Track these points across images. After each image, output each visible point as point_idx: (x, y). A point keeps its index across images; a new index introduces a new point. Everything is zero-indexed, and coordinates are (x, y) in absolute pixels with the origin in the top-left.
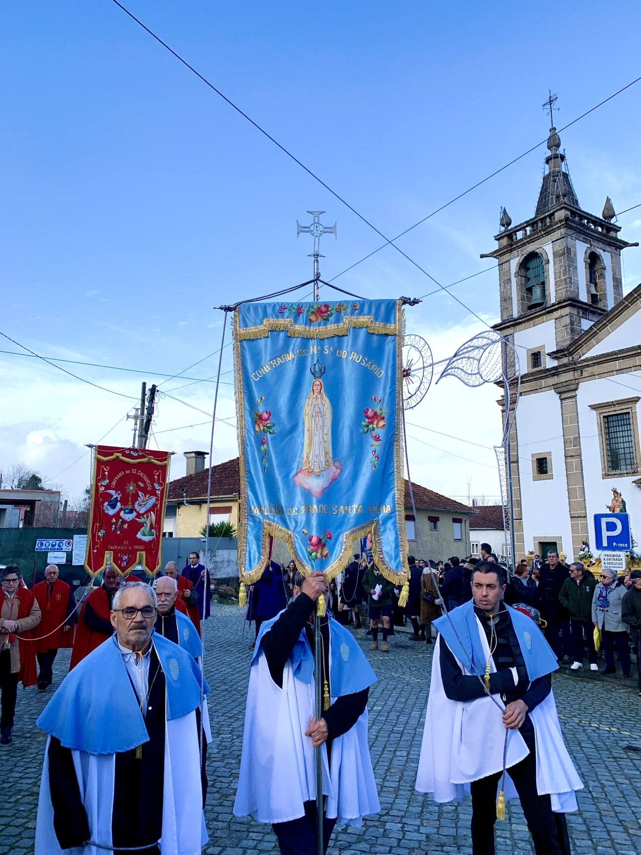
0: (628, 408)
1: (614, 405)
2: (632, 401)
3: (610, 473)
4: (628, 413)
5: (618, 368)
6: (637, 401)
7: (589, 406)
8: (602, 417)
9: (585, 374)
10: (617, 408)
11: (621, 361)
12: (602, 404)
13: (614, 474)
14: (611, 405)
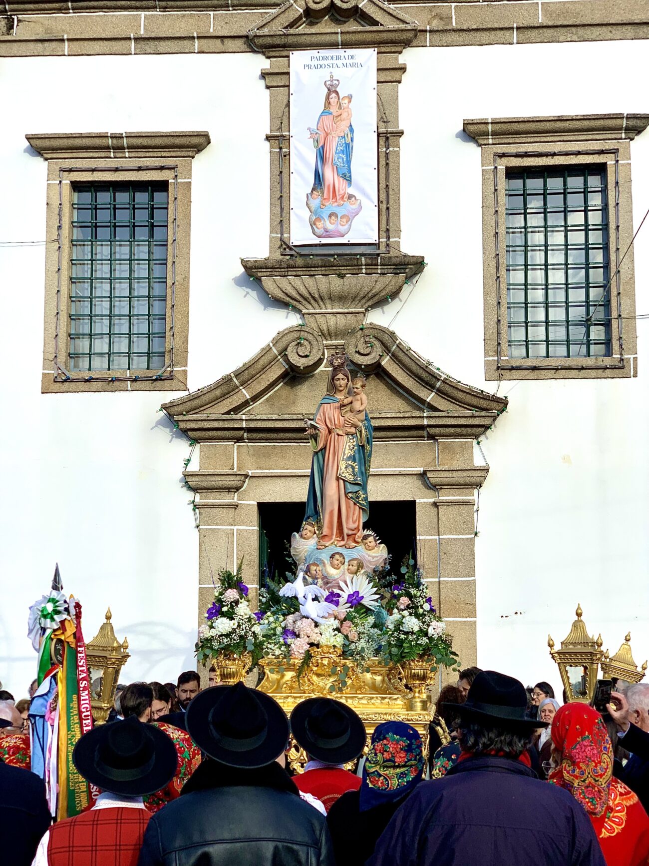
0: (162, 168)
1: (122, 148)
2: (180, 147)
3: (72, 375)
4: (163, 186)
5: (142, 32)
6: (199, 148)
7: (28, 138)
8: (66, 182)
9: (18, 32)
10: (128, 160)
11: (157, 13)
12: (81, 136)
13: (89, 380)
14: (107, 148)
